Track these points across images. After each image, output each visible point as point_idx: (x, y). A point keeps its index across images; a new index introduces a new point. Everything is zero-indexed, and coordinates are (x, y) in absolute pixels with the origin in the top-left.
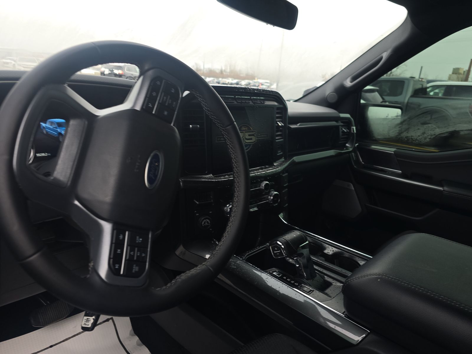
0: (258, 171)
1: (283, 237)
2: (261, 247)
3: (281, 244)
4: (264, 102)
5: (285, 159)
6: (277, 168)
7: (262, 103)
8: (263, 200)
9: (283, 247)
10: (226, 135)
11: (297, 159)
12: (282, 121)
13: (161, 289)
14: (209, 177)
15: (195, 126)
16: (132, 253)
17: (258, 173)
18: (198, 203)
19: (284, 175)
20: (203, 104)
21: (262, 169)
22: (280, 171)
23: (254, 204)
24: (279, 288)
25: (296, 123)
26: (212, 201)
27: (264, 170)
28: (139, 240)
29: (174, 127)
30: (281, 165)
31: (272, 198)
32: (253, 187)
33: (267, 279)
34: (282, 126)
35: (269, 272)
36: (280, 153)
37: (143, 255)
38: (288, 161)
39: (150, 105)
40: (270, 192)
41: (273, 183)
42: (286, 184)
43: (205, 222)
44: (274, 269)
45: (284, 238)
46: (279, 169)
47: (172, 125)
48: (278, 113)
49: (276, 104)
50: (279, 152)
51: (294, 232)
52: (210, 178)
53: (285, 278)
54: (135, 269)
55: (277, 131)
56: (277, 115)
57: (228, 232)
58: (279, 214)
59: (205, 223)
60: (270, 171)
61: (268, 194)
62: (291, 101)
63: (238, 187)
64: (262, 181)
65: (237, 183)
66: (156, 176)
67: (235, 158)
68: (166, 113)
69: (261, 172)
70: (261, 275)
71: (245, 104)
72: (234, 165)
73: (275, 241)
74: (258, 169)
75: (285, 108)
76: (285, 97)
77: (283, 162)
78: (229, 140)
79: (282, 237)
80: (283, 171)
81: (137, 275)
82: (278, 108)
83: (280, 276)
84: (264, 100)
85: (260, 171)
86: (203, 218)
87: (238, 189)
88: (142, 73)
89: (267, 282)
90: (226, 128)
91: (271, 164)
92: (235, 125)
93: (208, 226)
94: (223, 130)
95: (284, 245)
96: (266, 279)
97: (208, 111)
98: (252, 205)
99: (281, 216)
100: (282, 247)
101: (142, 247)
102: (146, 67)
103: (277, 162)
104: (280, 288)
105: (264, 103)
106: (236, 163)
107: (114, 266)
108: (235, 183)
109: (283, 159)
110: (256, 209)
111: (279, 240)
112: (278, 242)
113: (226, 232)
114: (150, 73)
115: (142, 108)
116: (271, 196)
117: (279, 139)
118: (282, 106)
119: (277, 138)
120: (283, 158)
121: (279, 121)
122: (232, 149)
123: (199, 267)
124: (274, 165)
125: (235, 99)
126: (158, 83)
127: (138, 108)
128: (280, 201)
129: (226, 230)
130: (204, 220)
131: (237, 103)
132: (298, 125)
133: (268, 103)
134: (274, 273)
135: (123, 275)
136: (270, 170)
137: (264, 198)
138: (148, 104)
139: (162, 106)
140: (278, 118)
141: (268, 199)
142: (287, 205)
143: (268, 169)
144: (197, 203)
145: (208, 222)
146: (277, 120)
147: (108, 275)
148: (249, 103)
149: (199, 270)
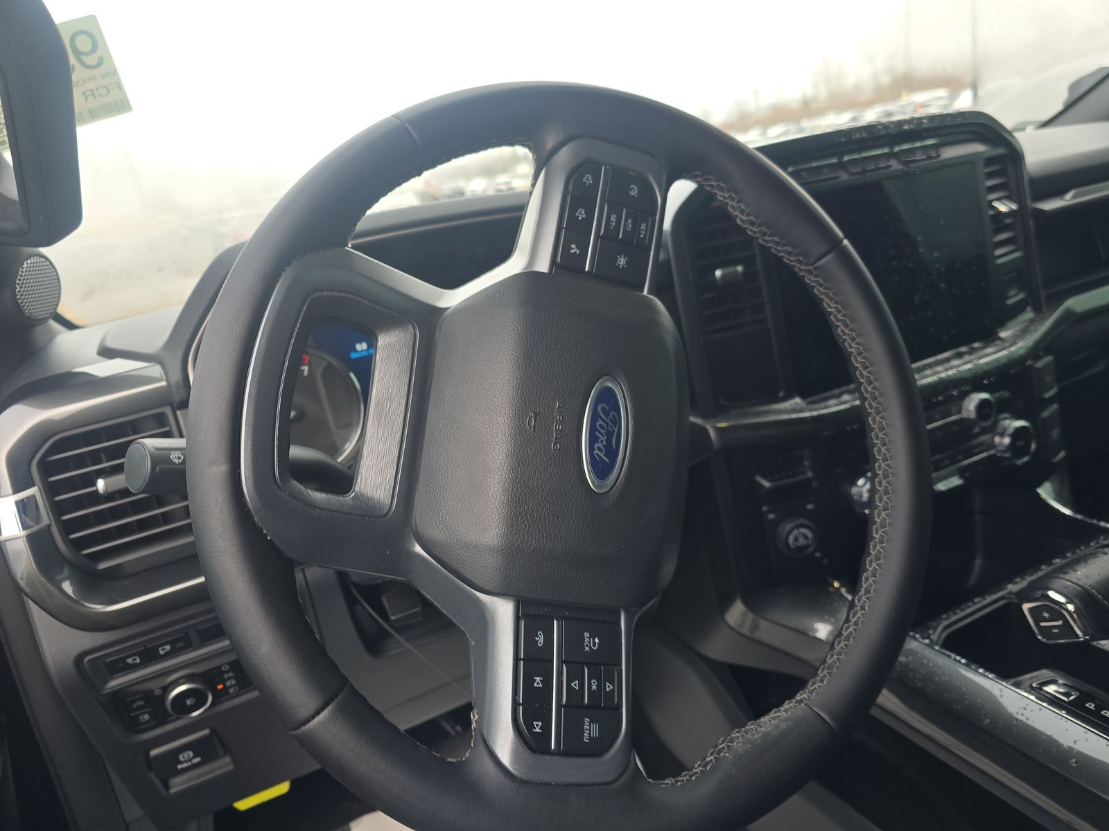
0: (947, 365)
1: (1067, 577)
2: (989, 599)
3: (1061, 599)
4: (937, 151)
5: (1038, 310)
6: (1012, 346)
7: (930, 158)
8: (976, 450)
9: (1071, 607)
10: (821, 285)
11: (1080, 303)
12: (1009, 198)
13: (676, 782)
14: (793, 408)
15: (730, 270)
16: (575, 685)
17: (947, 370)
18: (767, 484)
19: (1039, 364)
20: (733, 207)
21: (960, 355)
22: (1023, 351)
23: (947, 466)
24: (1075, 742)
25: (1060, 193)
26: (810, 474)
27: (967, 358)
28: (591, 643)
29: (651, 297)
30: (1024, 333)
31: (1007, 440)
32: (937, 417)
33: (1025, 709)
34: (1011, 213)
35: (1027, 684)
36: (1015, 297)
37: (609, 687)
38: (1051, 315)
39: (574, 249)
40: (996, 423)
41: (1006, 394)
42: (1050, 389)
43: (798, 535)
44: (1045, 673)
45: (1073, 580)
46: (1021, 347)
47: (645, 292)
48: (990, 175)
49: (979, 148)
50: (1012, 292)
51: (1106, 554)
52: (794, 411)
53: (1090, 705)
54: (591, 730)
55: (997, 231)
56: (990, 183)
57: (867, 592)
58: (1039, 484)
59: (796, 539)
60: (989, 357)
61: (993, 429)
62: (1029, 129)
63: (884, 444)
64: (964, 395)
65: (877, 430)
66: (612, 453)
67: (860, 354)
68: (622, 261)
69: (959, 366)
70: (1001, 696)
71: (876, 173)
72: (861, 374)
73: (1040, 589)
74: (948, 360)
75: (1014, 155)
76: (1007, 120)
77: (1032, 321)
78: (831, 299)
79: (1062, 576)
80: (1035, 352)
81: (597, 749)
82: (989, 161)
83: (1072, 698)
84: (936, 147)
85: (955, 362)
86: (789, 526)
87: (883, 450)
88: (542, 163)
89: (1027, 719)
90: (816, 265)
91: (988, 336)
92: (844, 249)
93: (807, 546)
94: (810, 272)
95: (1076, 601)
96: (1022, 711)
97: (752, 224)
98: (942, 473)
99: (1045, 492)
100: (1067, 610)
101: (604, 664)
102: (550, 144)
103: (1010, 324)
104: (1078, 742)
105: (939, 156)
106: (865, 368)
107: (530, 727)
108: (872, 431)
109: (1029, 314)
110: (955, 481)
111: (1054, 587)
112: (1052, 594)
113: (862, 592)
114: (564, 158)
115: (553, 262)
116: (1002, 435)
117: (1004, 255)
118: (1001, 151)
119: (999, 252)
120: (1028, 309)
121: (999, 199)
122: (847, 326)
123: (786, 711)
124: (1000, 339)
125: (842, 166)
126: (588, 179)
127: (543, 266)
128: (1037, 448)
129: (862, 586)
130: (792, 530)
131: (850, 178)
132: (1069, 195)
133: (950, 153)
134: (1051, 689)
135: (558, 753)
136: (987, 355)
137: (981, 444)
138: (567, 248)
139: (608, 242)
140: (992, 189)
141: (993, 446)
142: (1062, 454)
143: (981, 353)
144: (762, 487)
145: (806, 537)
146: (991, 197)
147: (516, 756)
148: (890, 166)
149: (787, 719)
